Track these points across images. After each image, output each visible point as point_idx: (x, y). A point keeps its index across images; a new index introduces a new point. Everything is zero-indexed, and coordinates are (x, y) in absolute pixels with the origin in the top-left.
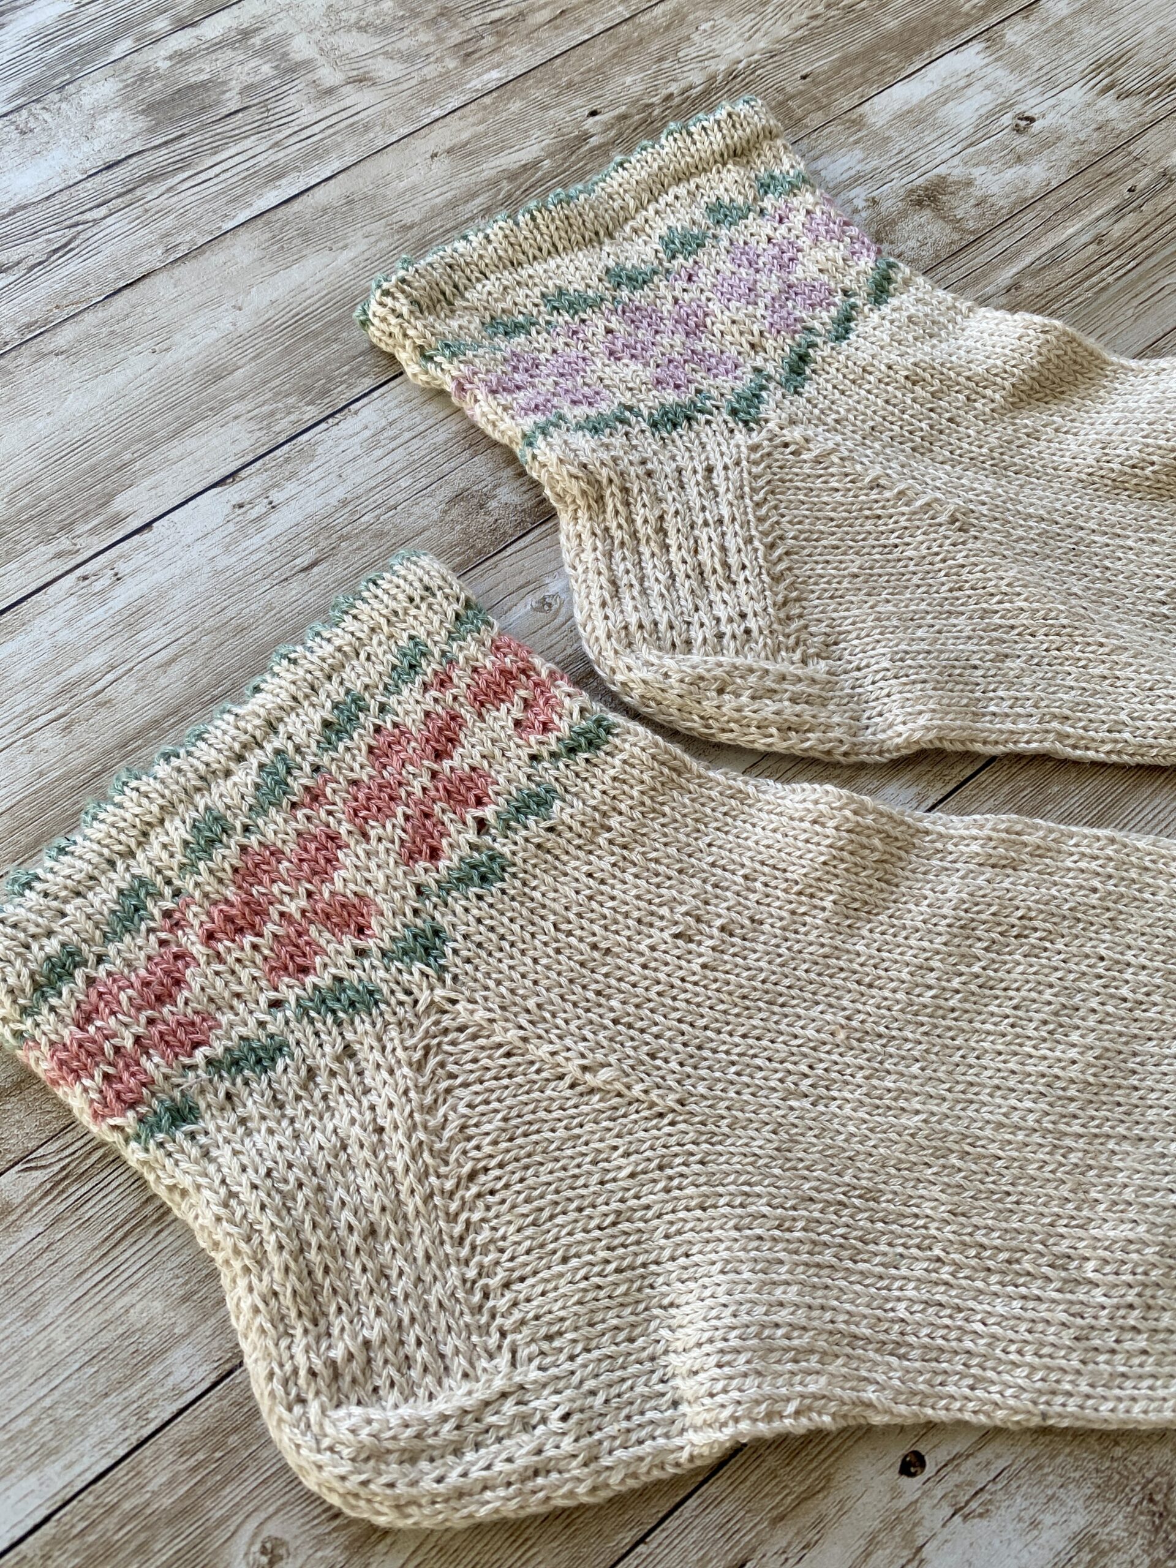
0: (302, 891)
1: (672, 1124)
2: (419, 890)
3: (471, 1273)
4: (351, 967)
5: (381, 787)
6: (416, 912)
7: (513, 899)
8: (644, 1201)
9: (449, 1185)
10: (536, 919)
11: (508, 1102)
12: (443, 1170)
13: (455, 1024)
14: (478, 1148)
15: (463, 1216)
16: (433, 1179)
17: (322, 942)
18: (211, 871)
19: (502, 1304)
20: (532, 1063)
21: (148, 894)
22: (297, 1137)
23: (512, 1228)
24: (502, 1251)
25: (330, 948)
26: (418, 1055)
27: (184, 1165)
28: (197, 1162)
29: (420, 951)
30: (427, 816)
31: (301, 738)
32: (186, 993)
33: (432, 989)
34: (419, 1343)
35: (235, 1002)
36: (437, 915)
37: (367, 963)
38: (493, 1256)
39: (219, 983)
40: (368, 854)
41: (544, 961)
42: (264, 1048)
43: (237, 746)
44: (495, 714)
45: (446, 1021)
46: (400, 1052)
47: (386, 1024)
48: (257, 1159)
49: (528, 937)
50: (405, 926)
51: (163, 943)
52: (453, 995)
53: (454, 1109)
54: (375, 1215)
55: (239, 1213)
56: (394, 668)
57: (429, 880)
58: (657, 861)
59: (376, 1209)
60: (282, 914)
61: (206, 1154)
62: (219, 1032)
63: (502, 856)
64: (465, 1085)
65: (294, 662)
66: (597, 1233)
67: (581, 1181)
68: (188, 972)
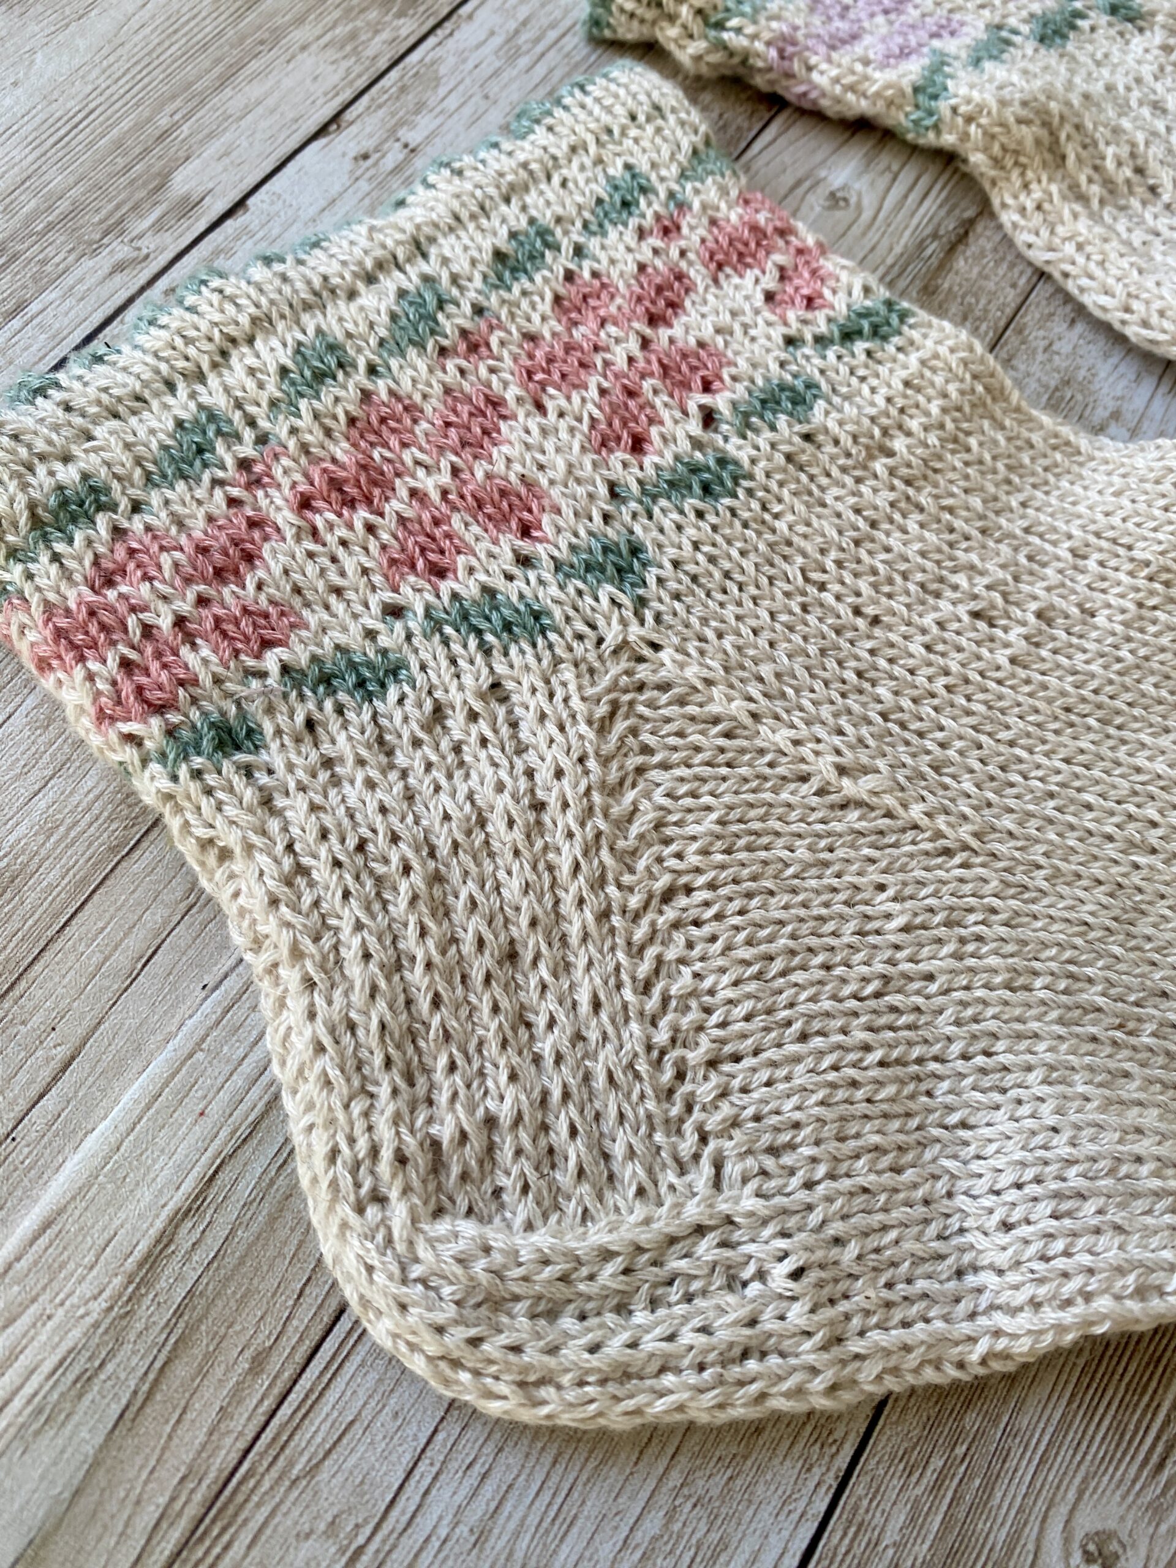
0: (444, 464)
1: (965, 865)
2: (614, 492)
3: (662, 1037)
4: (510, 578)
5: (569, 348)
6: (607, 518)
7: (745, 525)
8: (924, 967)
9: (634, 901)
10: (777, 560)
11: (727, 799)
12: (627, 879)
13: (655, 678)
14: (679, 856)
15: (651, 952)
16: (612, 890)
17: (469, 538)
18: (316, 416)
19: (705, 1091)
20: (762, 752)
21: (219, 432)
22: (410, 797)
23: (726, 979)
24: (708, 1011)
25: (481, 548)
26: (602, 710)
27: (230, 811)
28: (251, 810)
29: (610, 570)
30: (631, 393)
31: (461, 265)
32: (261, 573)
33: (623, 622)
34: (573, 1132)
35: (333, 599)
36: (638, 529)
37: (532, 575)
38: (694, 1015)
39: (311, 569)
40: (544, 432)
41: (784, 618)
42: (370, 665)
43: (369, 264)
44: (736, 280)
45: (643, 672)
46: (576, 702)
47: (557, 661)
48: (346, 821)
49: (764, 581)
50: (591, 533)
51: (232, 502)
52: (655, 637)
53: (648, 795)
54: (520, 928)
55: (307, 900)
56: (600, 201)
57: (630, 481)
58: (951, 510)
59: (524, 921)
60: (413, 493)
61: (267, 802)
62: (304, 633)
63: (736, 463)
64: (665, 766)
65: (460, 173)
66: (853, 1004)
67: (830, 927)
68: (267, 547)
